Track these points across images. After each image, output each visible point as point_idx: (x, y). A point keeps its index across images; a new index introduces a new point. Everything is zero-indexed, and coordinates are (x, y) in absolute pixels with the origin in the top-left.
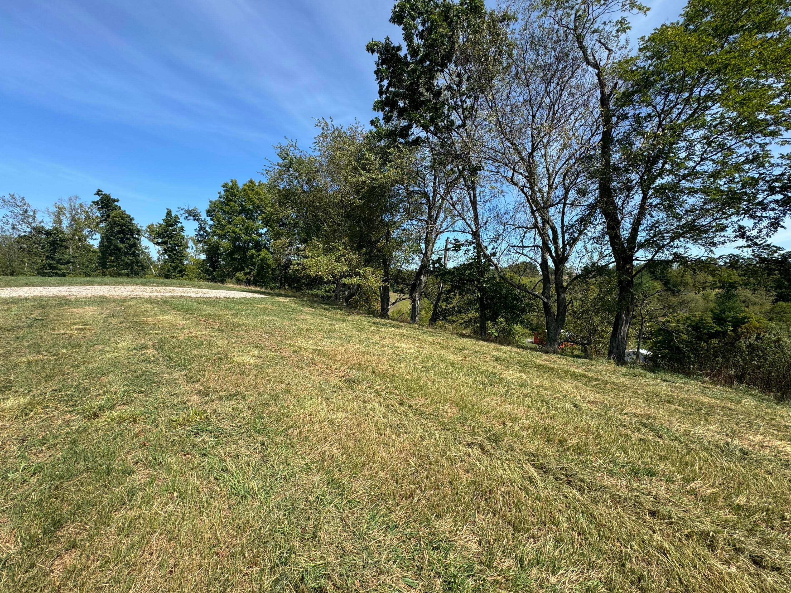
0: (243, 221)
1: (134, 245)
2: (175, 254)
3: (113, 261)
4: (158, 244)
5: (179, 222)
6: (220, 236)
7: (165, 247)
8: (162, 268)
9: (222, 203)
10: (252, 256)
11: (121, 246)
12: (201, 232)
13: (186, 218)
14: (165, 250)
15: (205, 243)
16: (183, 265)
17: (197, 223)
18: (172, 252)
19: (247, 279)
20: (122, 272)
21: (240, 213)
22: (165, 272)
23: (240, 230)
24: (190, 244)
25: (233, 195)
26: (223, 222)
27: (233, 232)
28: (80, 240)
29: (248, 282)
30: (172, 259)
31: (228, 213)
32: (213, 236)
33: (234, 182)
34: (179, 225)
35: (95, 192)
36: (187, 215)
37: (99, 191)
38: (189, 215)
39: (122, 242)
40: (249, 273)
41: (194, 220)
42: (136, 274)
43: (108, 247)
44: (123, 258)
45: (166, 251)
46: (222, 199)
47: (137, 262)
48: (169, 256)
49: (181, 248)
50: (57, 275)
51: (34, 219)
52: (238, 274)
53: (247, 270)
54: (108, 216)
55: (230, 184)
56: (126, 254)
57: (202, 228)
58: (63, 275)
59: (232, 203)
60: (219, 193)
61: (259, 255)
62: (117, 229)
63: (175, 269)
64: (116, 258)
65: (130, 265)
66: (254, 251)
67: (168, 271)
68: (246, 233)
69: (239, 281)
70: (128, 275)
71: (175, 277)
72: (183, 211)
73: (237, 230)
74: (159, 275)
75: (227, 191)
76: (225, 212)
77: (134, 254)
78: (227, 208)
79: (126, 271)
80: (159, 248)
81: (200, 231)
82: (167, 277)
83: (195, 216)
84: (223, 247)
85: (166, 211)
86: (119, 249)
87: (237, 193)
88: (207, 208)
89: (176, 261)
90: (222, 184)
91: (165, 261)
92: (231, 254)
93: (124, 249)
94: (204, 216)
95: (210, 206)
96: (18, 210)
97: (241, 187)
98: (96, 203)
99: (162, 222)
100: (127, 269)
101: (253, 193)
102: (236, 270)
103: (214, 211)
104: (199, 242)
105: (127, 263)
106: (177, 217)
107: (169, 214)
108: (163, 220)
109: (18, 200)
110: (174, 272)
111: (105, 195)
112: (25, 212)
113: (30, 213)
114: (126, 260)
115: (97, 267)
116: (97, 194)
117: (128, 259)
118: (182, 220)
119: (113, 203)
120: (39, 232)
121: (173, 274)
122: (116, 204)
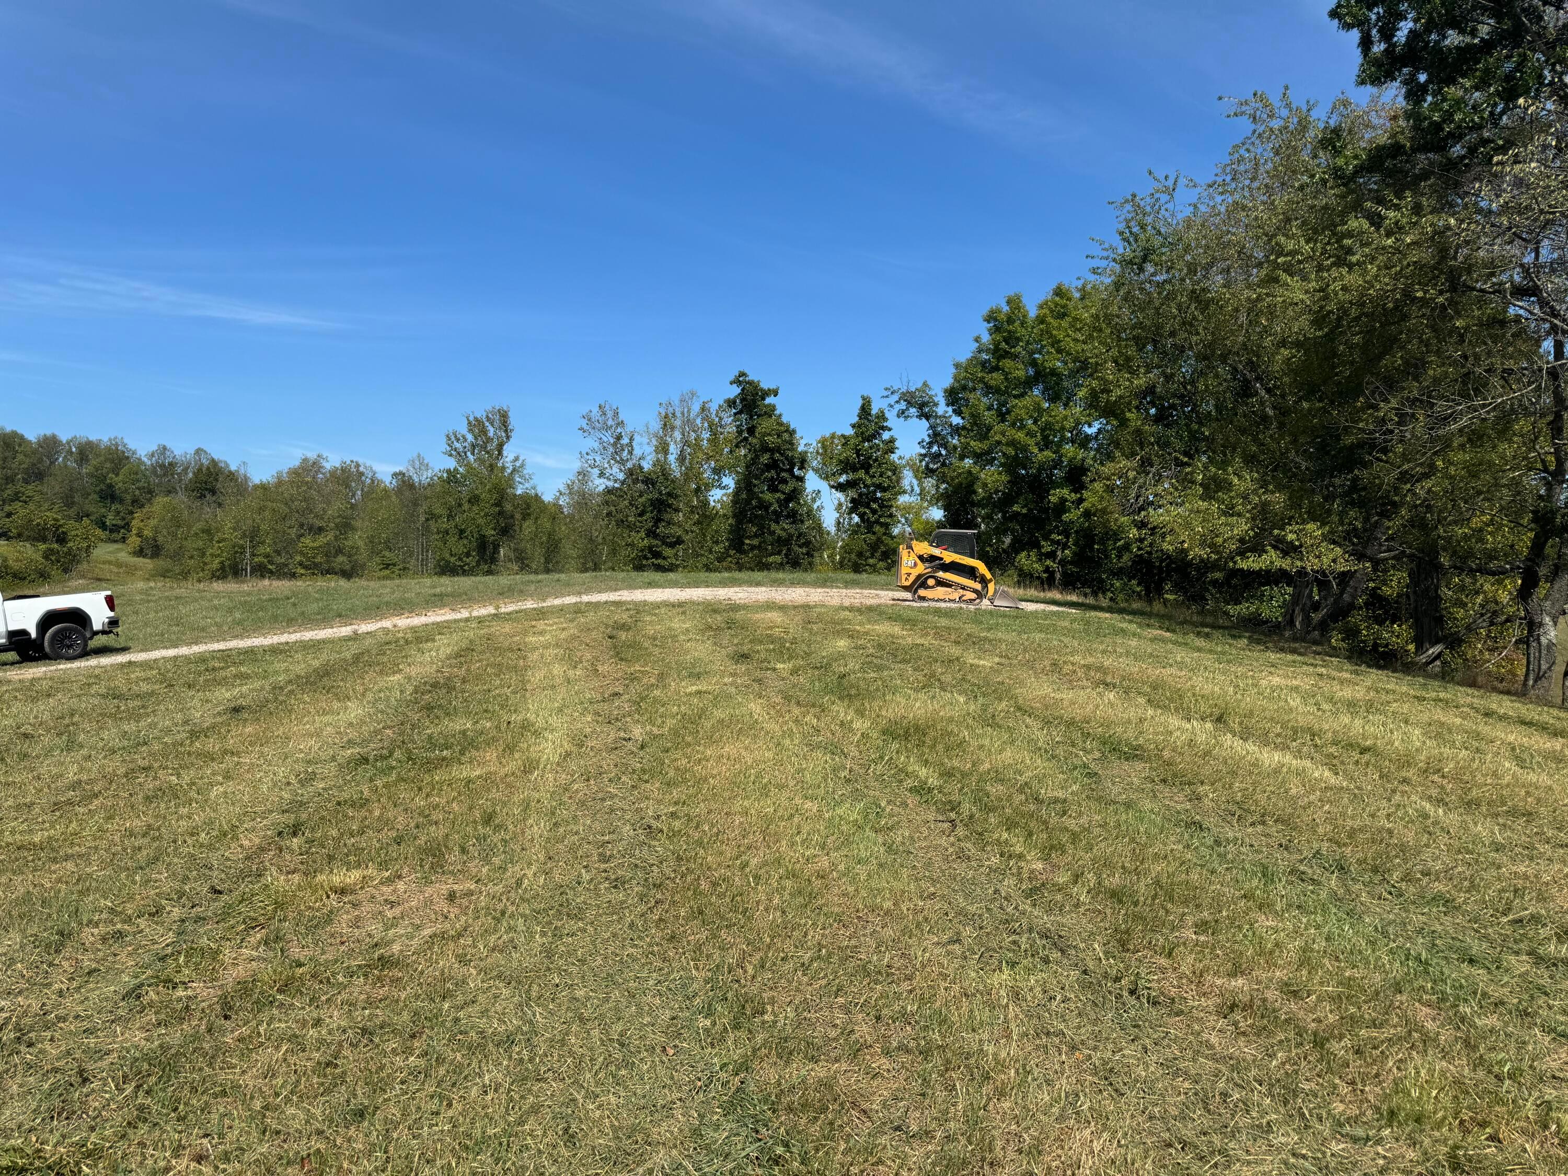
0: (1039, 409)
1: (795, 495)
2: (874, 512)
3: (756, 536)
4: (840, 487)
5: (884, 428)
6: (977, 456)
7: (852, 493)
8: (846, 550)
9: (984, 364)
10: (1061, 507)
11: (768, 497)
12: (935, 448)
13: (901, 413)
14: (853, 501)
15: (942, 479)
16: (893, 538)
17: (924, 424)
18: (868, 506)
19: (1047, 570)
20: (771, 559)
21: (1029, 383)
22: (853, 556)
23: (1030, 434)
24: (908, 479)
25: (1012, 339)
26: (988, 417)
27: (1012, 443)
28: (698, 490)
29: (1047, 582)
30: (867, 523)
31: (997, 391)
32: (962, 458)
33: (1014, 302)
34: (886, 436)
35: (732, 378)
36: (903, 405)
37: (742, 374)
38: (910, 404)
39: (773, 489)
40: (1052, 555)
41: (919, 417)
42: (795, 564)
43: (748, 502)
44: (774, 526)
45: (856, 505)
46: (985, 356)
47: (800, 535)
48: (861, 516)
49: (887, 495)
50: (659, 568)
51: (630, 453)
52: (1023, 559)
53: (1047, 547)
54: (751, 431)
55: (1006, 309)
56: (777, 517)
57: (936, 437)
58: (672, 569)
59: (1007, 363)
60: (977, 340)
61: (1081, 500)
62: (765, 458)
63: (874, 548)
64: (761, 527)
65: (783, 543)
66: (1065, 492)
67: (860, 554)
68: (1046, 444)
69: (1025, 578)
70: (780, 567)
71: (875, 570)
72: (896, 397)
73: (1020, 435)
74: (841, 566)
75: (997, 329)
76: (989, 389)
77: (794, 517)
78: (996, 379)
79: (778, 559)
80: (840, 496)
81: (931, 444)
82: (857, 569)
83: (921, 406)
84: (985, 485)
85: (860, 403)
86: (764, 506)
87: (1021, 332)
88: (948, 382)
89: (877, 528)
90: (985, 311)
91: (855, 530)
92: (1007, 500)
93: (775, 506)
94: (942, 408)
95: (956, 379)
96: (609, 438)
97: (1033, 313)
98: (731, 403)
99: (850, 432)
100: (779, 553)
101: (1064, 323)
102: (1018, 546)
103: (964, 388)
104: (929, 472)
105: (779, 537)
106: (882, 416)
107: (865, 410)
108: (853, 426)
109: (610, 414)
110: (872, 556)
111: (750, 383)
112: (619, 437)
113: (625, 441)
114: (778, 532)
115: (727, 549)
116: (736, 381)
117: (781, 528)
118: (892, 420)
119: (763, 399)
120: (636, 481)
121: (871, 561)
122: (769, 400)
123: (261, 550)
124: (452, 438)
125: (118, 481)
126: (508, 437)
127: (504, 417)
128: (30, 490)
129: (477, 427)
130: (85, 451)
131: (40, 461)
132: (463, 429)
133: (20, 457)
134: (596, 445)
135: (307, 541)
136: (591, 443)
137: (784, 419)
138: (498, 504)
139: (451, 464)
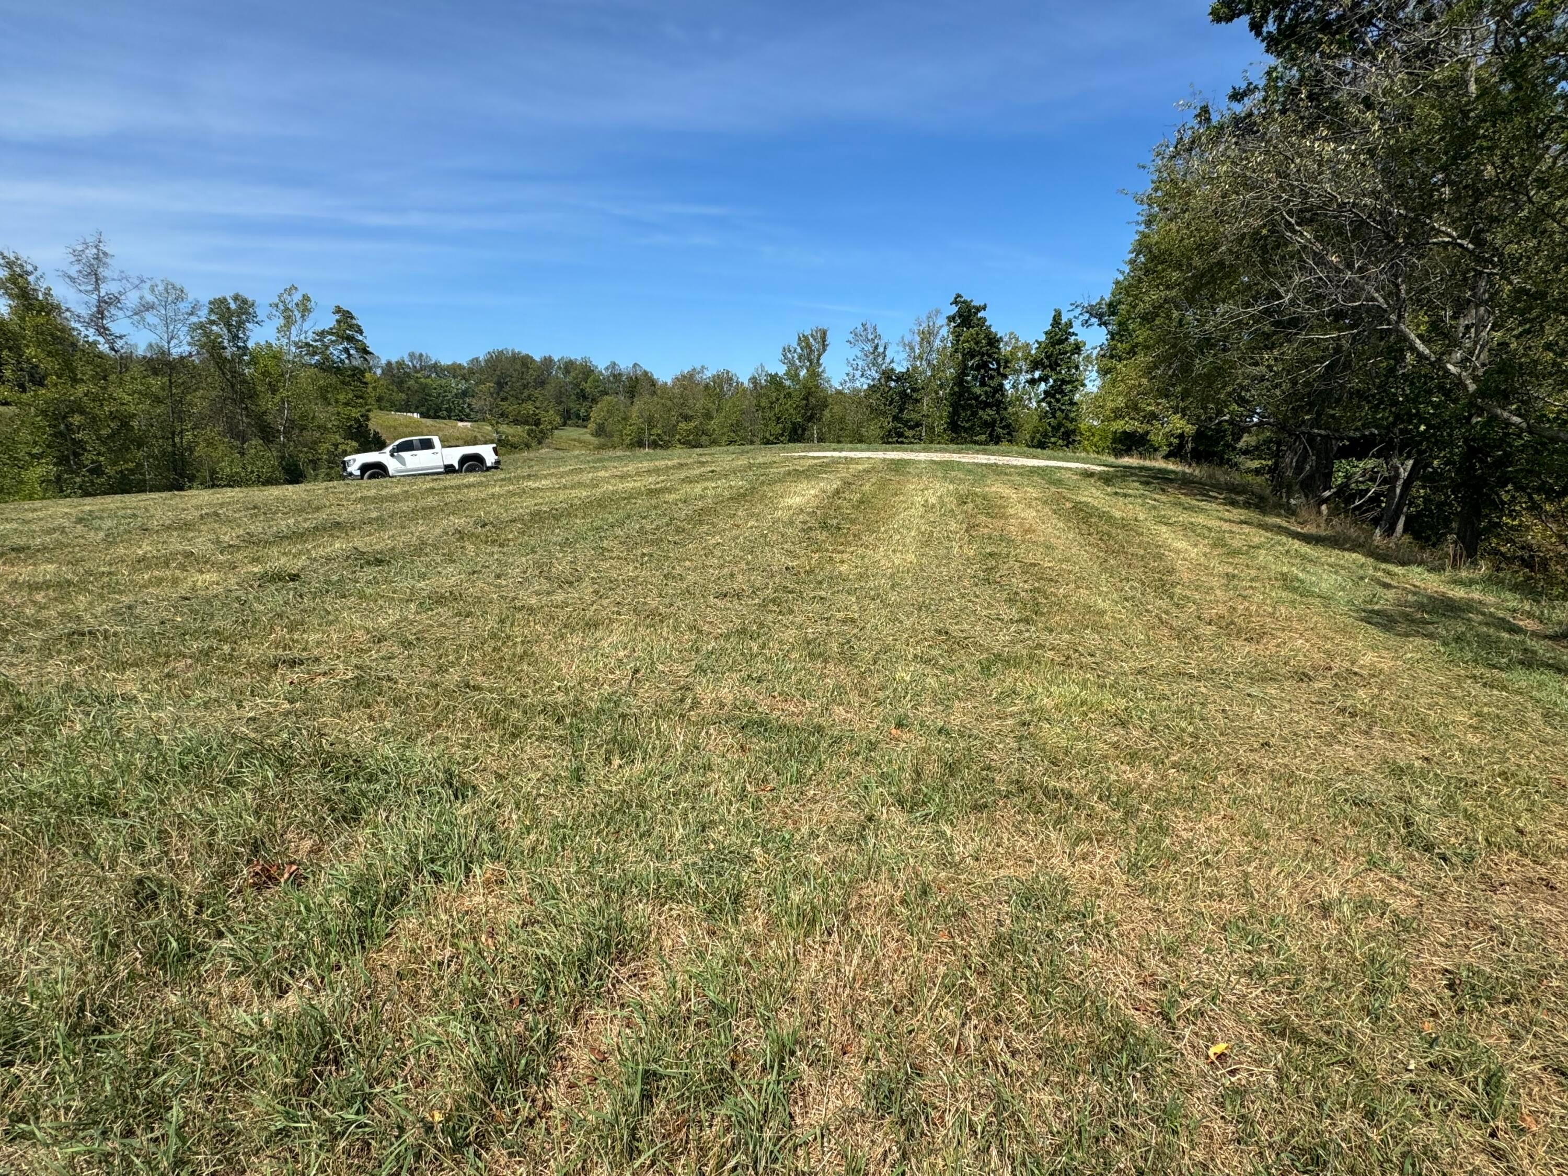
1: (998, 388)
3: (968, 420)
5: (1071, 334)
8: (1035, 431)
13: (1085, 323)
14: (1045, 392)
17: (1104, 330)
20: (979, 437)
22: (1040, 436)
30: (1052, 410)
34: (1073, 340)
35: (952, 300)
36: (1087, 316)
37: (959, 296)
38: (1091, 316)
41: (1100, 325)
42: (998, 441)
43: (961, 394)
44: (981, 412)
45: (1046, 395)
47: (1002, 420)
48: (1050, 404)
49: (1071, 387)
51: (884, 358)
56: (985, 406)
62: (975, 360)
63: (1056, 429)
64: (972, 413)
65: (989, 425)
67: (1045, 434)
70: (986, 443)
71: (1055, 446)
72: (1079, 310)
74: (1031, 443)
77: (998, 406)
79: (983, 437)
81: (1109, 347)
82: (1042, 445)
83: (1100, 316)
85: (1052, 315)
86: (976, 398)
89: (1059, 413)
91: (1043, 416)
93: (984, 397)
96: (869, 347)
98: (951, 319)
100: (985, 433)
105: (986, 421)
106: (1069, 324)
107: (1056, 319)
108: (1046, 333)
109: (870, 330)
110: (1054, 436)
111: (965, 302)
112: (876, 347)
113: (881, 350)
114: (985, 417)
115: (945, 430)
116: (956, 302)
117: (987, 414)
118: (1077, 327)
119: (976, 313)
120: (889, 378)
121: (1053, 440)
122: (981, 314)
123: (654, 431)
124: (786, 350)
125: (587, 386)
126: (824, 350)
127: (824, 334)
128: (537, 393)
129: (804, 341)
130: (569, 366)
131: (542, 374)
132: (794, 344)
133: (531, 372)
134: (859, 354)
135: (683, 425)
136: (857, 351)
137: (993, 329)
138: (806, 398)
139: (781, 370)
